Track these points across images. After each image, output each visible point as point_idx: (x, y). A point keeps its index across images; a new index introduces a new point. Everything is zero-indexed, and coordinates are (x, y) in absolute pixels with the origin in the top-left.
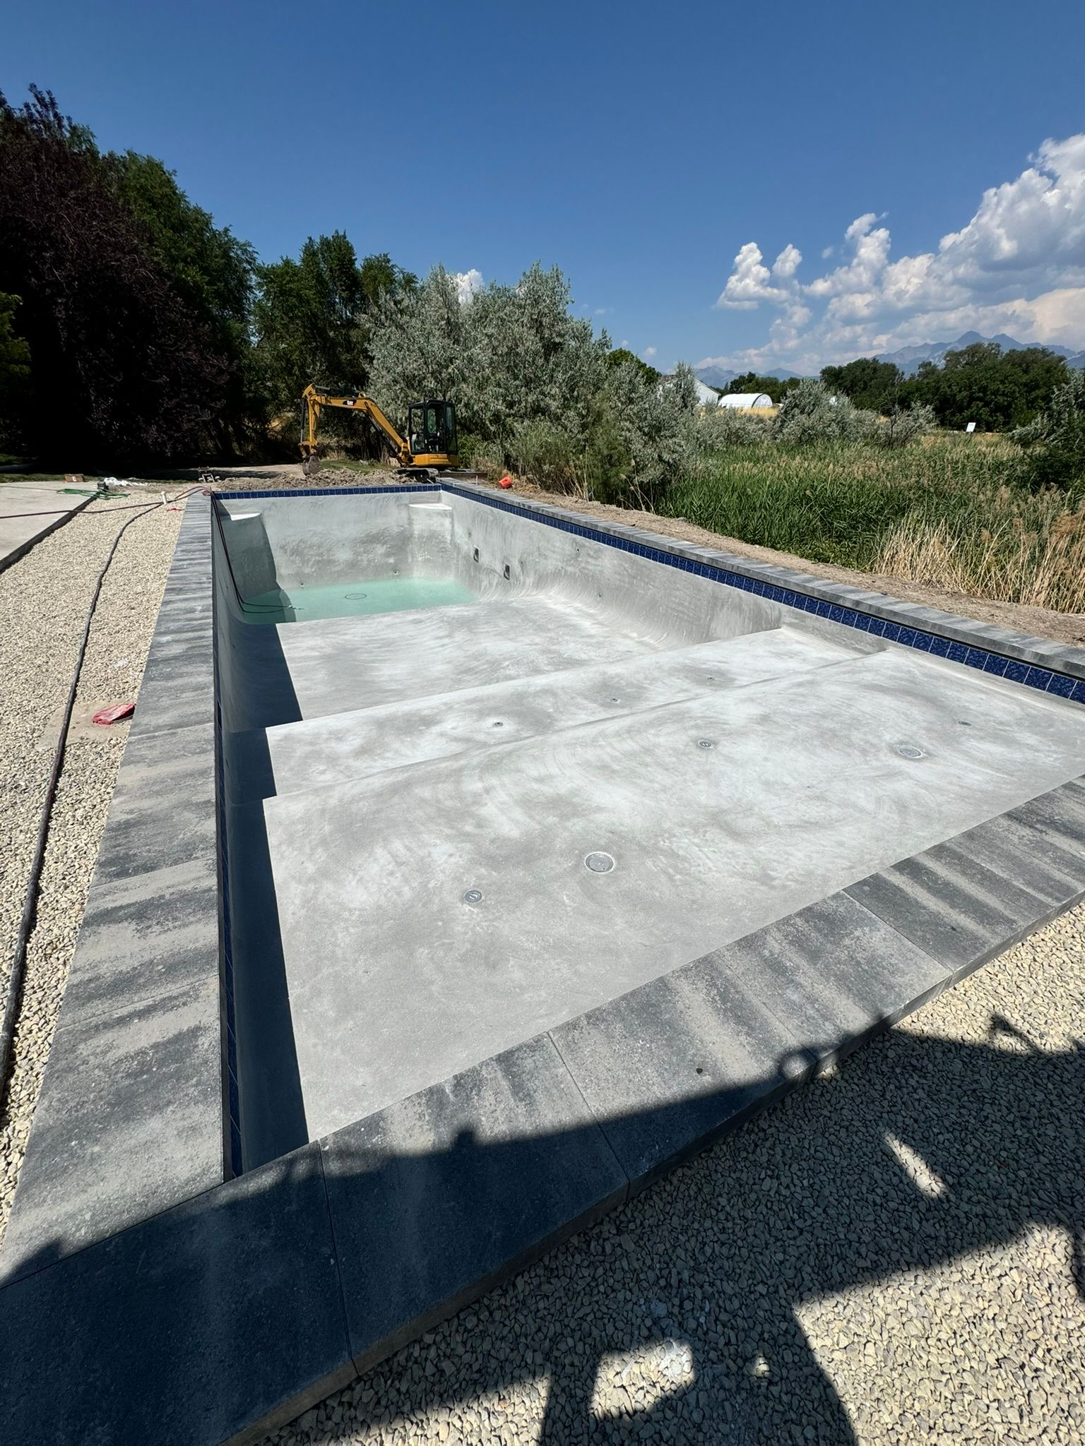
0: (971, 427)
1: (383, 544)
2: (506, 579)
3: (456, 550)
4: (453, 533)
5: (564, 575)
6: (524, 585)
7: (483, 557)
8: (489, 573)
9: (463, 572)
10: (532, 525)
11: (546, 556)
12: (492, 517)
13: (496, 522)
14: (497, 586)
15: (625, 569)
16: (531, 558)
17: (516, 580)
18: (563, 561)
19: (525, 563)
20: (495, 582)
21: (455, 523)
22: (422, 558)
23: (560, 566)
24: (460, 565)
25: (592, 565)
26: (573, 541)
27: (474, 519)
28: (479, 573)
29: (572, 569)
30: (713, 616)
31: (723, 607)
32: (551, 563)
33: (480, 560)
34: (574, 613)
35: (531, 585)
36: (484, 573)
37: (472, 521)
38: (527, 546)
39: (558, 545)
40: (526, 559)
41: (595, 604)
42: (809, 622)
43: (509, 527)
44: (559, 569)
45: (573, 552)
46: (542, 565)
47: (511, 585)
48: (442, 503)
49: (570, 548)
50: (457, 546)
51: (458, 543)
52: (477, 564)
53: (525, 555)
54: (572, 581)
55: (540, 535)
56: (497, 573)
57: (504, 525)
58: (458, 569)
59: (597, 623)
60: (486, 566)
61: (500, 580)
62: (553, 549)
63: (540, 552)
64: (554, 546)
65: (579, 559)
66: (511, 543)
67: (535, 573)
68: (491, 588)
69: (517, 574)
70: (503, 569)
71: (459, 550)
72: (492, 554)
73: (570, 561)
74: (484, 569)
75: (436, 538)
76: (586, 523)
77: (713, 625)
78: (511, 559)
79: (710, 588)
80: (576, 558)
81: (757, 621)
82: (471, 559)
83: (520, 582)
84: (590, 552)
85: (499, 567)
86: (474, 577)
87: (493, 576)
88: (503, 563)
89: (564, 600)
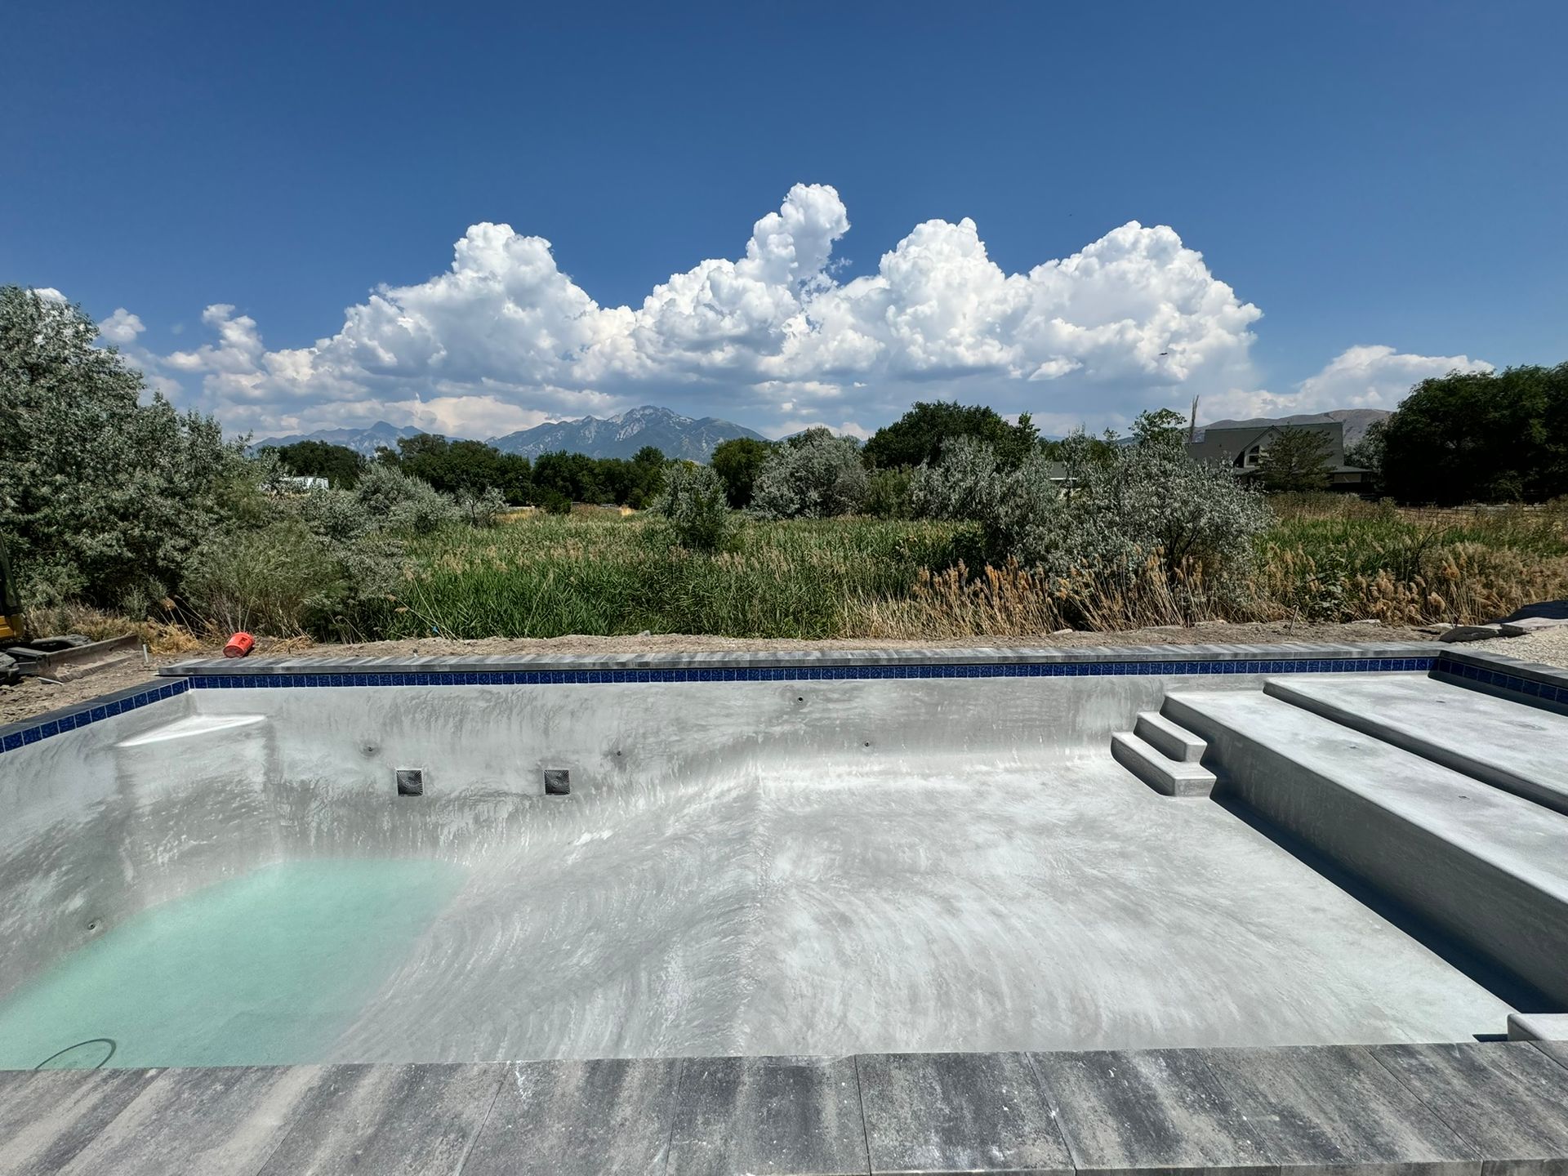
1: (48, 872)
2: (553, 796)
3: (288, 798)
4: (272, 767)
5: (763, 742)
6: (629, 789)
7: (444, 780)
8: (476, 803)
9: (331, 834)
10: (654, 690)
11: (702, 726)
12: (488, 701)
13: (506, 708)
14: (512, 817)
15: (916, 699)
16: (651, 740)
17: (598, 787)
18: (758, 722)
19: (631, 752)
20: (504, 813)
21: (279, 743)
22: (167, 856)
23: (749, 731)
24: (314, 824)
25: (838, 712)
26: (785, 688)
27: (393, 719)
28: (423, 815)
29: (787, 728)
30: (1077, 711)
31: (1089, 696)
32: (722, 734)
33: (429, 789)
34: (872, 780)
35: (657, 781)
36: (451, 808)
37: (384, 724)
38: (634, 725)
39: (739, 703)
40: (635, 745)
41: (863, 759)
42: (1192, 682)
43: (561, 708)
44: (748, 737)
45: (788, 704)
46: (692, 742)
47: (576, 800)
48: (200, 714)
49: (777, 700)
50: (292, 789)
51: (302, 782)
52: (416, 799)
53: (630, 741)
54: (790, 744)
55: (680, 698)
56: (512, 794)
57: (543, 706)
58: (304, 834)
59: (925, 777)
60: (456, 793)
61: (527, 804)
62: (724, 712)
63: (682, 726)
64: (729, 707)
65: (805, 710)
66: (571, 731)
67: (670, 758)
68: (489, 828)
69: (599, 777)
70: (539, 782)
71: (304, 795)
72: (488, 766)
73: (777, 718)
74: (449, 801)
75: (218, 793)
76: (818, 660)
77: (1079, 719)
78: (575, 757)
79: (1069, 686)
80: (795, 711)
81: (1136, 697)
82: (378, 796)
83: (610, 788)
84: (831, 695)
85: (520, 781)
86: (394, 829)
87: (492, 805)
88: (538, 771)
89: (807, 773)
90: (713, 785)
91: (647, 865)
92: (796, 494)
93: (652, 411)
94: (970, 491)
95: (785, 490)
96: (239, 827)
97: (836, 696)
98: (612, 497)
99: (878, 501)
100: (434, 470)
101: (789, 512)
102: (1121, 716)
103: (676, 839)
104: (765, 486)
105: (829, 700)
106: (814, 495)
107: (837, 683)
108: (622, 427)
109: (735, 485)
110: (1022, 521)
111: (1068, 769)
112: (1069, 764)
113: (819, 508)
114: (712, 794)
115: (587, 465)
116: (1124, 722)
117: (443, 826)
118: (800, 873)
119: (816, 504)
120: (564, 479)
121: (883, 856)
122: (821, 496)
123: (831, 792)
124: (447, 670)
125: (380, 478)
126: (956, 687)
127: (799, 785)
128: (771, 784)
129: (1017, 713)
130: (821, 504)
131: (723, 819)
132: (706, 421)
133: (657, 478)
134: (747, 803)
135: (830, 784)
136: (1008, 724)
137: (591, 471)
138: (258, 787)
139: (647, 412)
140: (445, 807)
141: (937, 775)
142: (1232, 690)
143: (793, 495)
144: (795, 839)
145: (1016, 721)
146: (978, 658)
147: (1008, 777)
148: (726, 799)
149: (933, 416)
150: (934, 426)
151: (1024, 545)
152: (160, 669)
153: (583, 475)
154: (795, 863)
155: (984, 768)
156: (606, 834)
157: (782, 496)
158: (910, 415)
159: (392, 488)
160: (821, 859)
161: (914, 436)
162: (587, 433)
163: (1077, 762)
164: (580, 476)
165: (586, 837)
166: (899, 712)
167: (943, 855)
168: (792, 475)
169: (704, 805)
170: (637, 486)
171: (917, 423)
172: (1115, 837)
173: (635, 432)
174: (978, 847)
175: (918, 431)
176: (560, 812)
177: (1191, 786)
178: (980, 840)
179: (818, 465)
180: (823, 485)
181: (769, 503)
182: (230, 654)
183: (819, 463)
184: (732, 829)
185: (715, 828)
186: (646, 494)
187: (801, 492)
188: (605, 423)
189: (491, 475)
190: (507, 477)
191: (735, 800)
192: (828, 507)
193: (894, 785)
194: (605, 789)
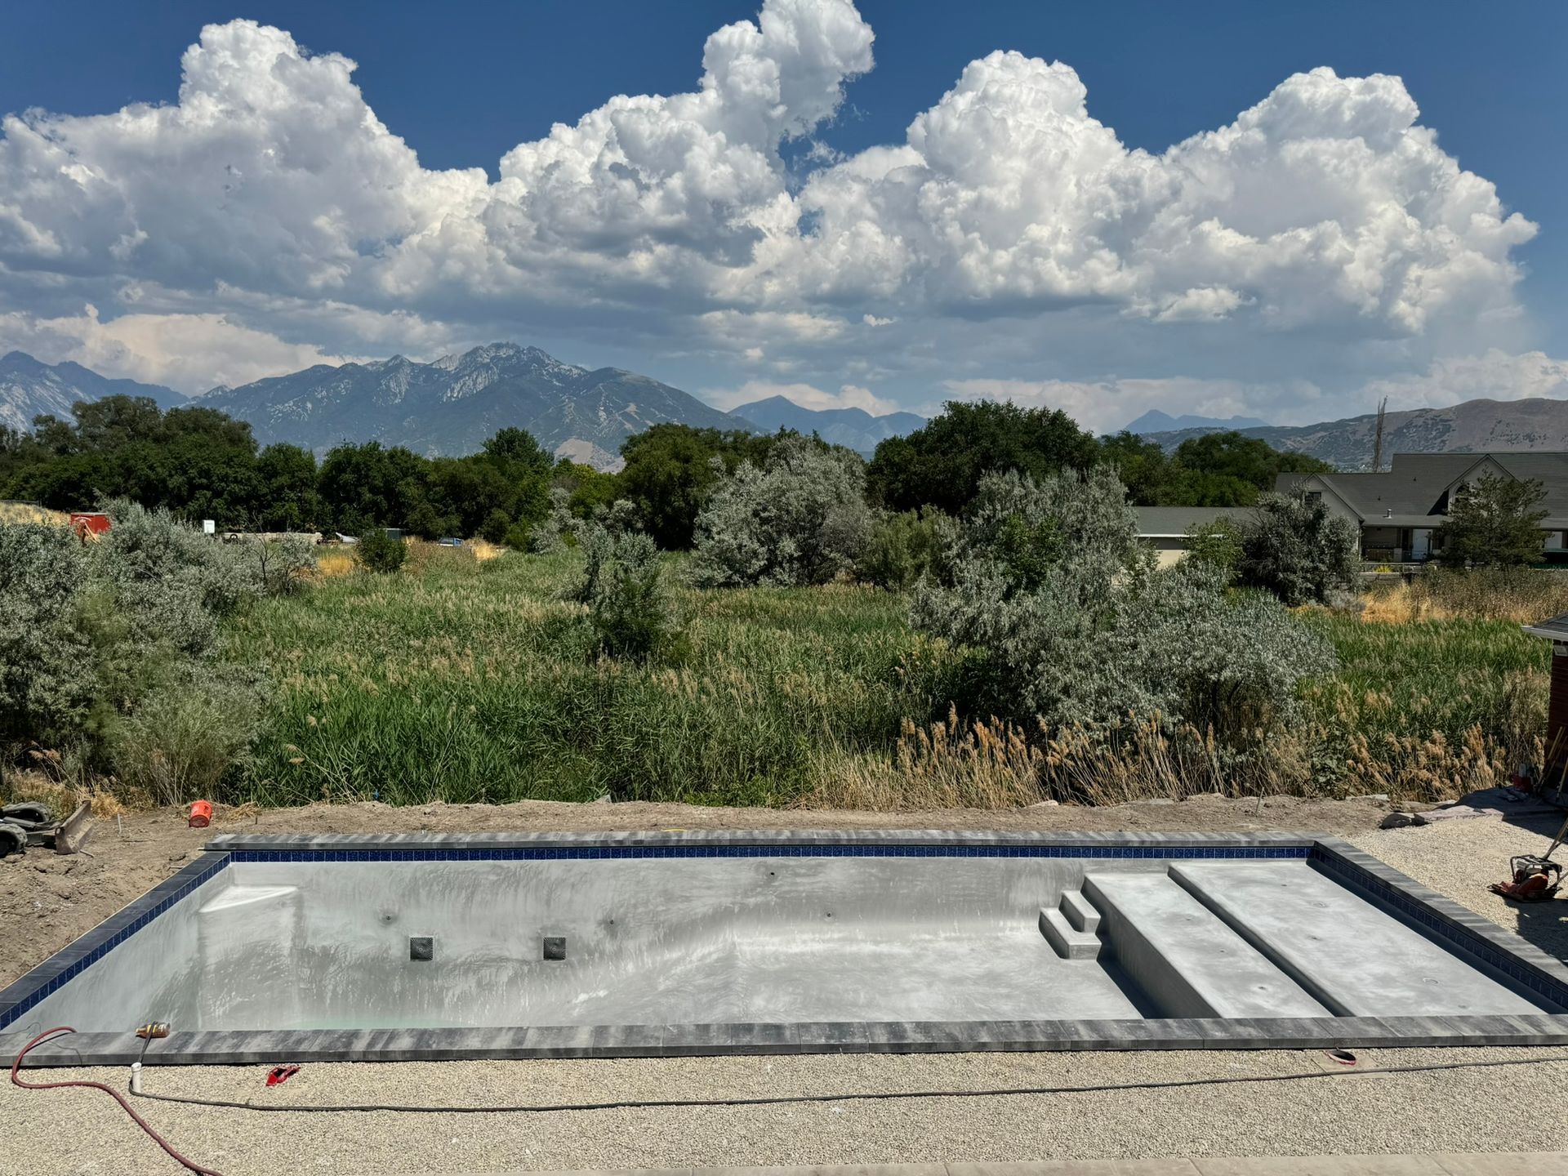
0: (209, 526)
2: (550, 961)
3: (309, 963)
4: (299, 933)
5: (740, 911)
6: (619, 954)
7: (452, 947)
8: (480, 968)
9: (345, 994)
10: (645, 865)
11: (687, 897)
12: (498, 875)
13: (514, 880)
14: (512, 981)
15: (871, 875)
16: (640, 910)
17: (591, 953)
18: (735, 894)
19: (622, 920)
20: (504, 977)
21: (306, 912)
22: (222, 1010)
23: (727, 901)
24: (331, 987)
25: (805, 885)
26: (759, 866)
27: (411, 892)
28: (431, 979)
29: (760, 899)
30: (1010, 888)
31: (1020, 876)
32: (702, 905)
33: (438, 956)
34: (831, 945)
35: (644, 948)
36: (457, 972)
37: (403, 896)
38: (627, 896)
39: (719, 877)
40: (626, 915)
41: (825, 927)
42: (1107, 865)
43: (564, 880)
44: (726, 908)
45: (761, 878)
46: (676, 912)
47: (571, 965)
48: (236, 885)
49: (752, 874)
50: (314, 953)
51: (324, 947)
52: (426, 963)
53: (622, 910)
54: (761, 914)
55: (669, 873)
56: (512, 960)
57: (547, 879)
58: (321, 997)
59: (876, 943)
60: (463, 959)
61: (526, 969)
62: (706, 884)
63: (668, 897)
64: (710, 881)
65: (776, 884)
66: (571, 901)
67: (657, 927)
68: (491, 990)
69: (592, 944)
70: (539, 948)
71: (326, 958)
72: (493, 934)
73: (752, 890)
74: (455, 966)
75: (259, 955)
76: (789, 840)
77: (1012, 895)
78: (572, 926)
79: (1002, 865)
80: (768, 884)
81: (1060, 877)
82: (391, 961)
83: (602, 954)
84: (798, 870)
85: (521, 947)
86: (402, 993)
87: (494, 970)
88: (538, 938)
89: (776, 940)
90: (695, 950)
91: (649, 1010)
92: (762, 544)
93: (511, 352)
94: (973, 621)
95: (744, 537)
96: (271, 988)
97: (803, 871)
98: (456, 521)
99: (886, 563)
100: (151, 468)
101: (750, 571)
102: (1048, 893)
103: (668, 992)
104: (714, 530)
105: (797, 875)
106: (788, 546)
107: (804, 860)
108: (457, 377)
109: (662, 511)
110: (1035, 660)
111: (997, 938)
112: (1000, 934)
113: (796, 565)
114: (695, 957)
115: (414, 467)
116: (1051, 899)
117: (448, 989)
118: (771, 1007)
119: (791, 559)
120: (374, 490)
121: (833, 996)
122: (799, 547)
123: (796, 954)
124: (464, 847)
125: (141, 528)
126: (907, 865)
127: (770, 948)
128: (746, 948)
129: (957, 889)
130: (799, 559)
131: (708, 975)
132: (607, 374)
133: (532, 493)
134: (728, 962)
135: (795, 949)
136: (952, 899)
137: (421, 478)
138: (286, 952)
139: (503, 353)
140: (452, 971)
141: (886, 942)
142: (1141, 872)
143: (756, 545)
144: (766, 986)
145: (957, 896)
146: (924, 840)
147: (944, 944)
148: (708, 961)
149: (974, 426)
150: (975, 441)
151: (1036, 686)
152: (206, 845)
153: (408, 484)
154: (768, 1001)
155: (927, 937)
156: (602, 993)
157: (740, 547)
158: (939, 421)
159: (158, 542)
160: (787, 999)
161: (944, 453)
162: (392, 385)
163: (1008, 933)
164: (401, 486)
165: (583, 997)
166: (857, 886)
167: (877, 996)
168: (756, 514)
169: (689, 967)
170: (499, 507)
171: (950, 435)
172: (1009, 986)
173: (480, 387)
174: (905, 991)
175: (951, 447)
176: (556, 976)
177: (1082, 951)
178: (907, 986)
179: (795, 501)
180: (803, 529)
181: (718, 555)
182: (196, 824)
183: (797, 498)
184: (717, 981)
185: (702, 981)
186: (515, 519)
187: (770, 541)
188: (427, 370)
189: (249, 479)
190: (276, 482)
191: (717, 961)
192: (810, 563)
193: (849, 949)
194: (597, 955)
